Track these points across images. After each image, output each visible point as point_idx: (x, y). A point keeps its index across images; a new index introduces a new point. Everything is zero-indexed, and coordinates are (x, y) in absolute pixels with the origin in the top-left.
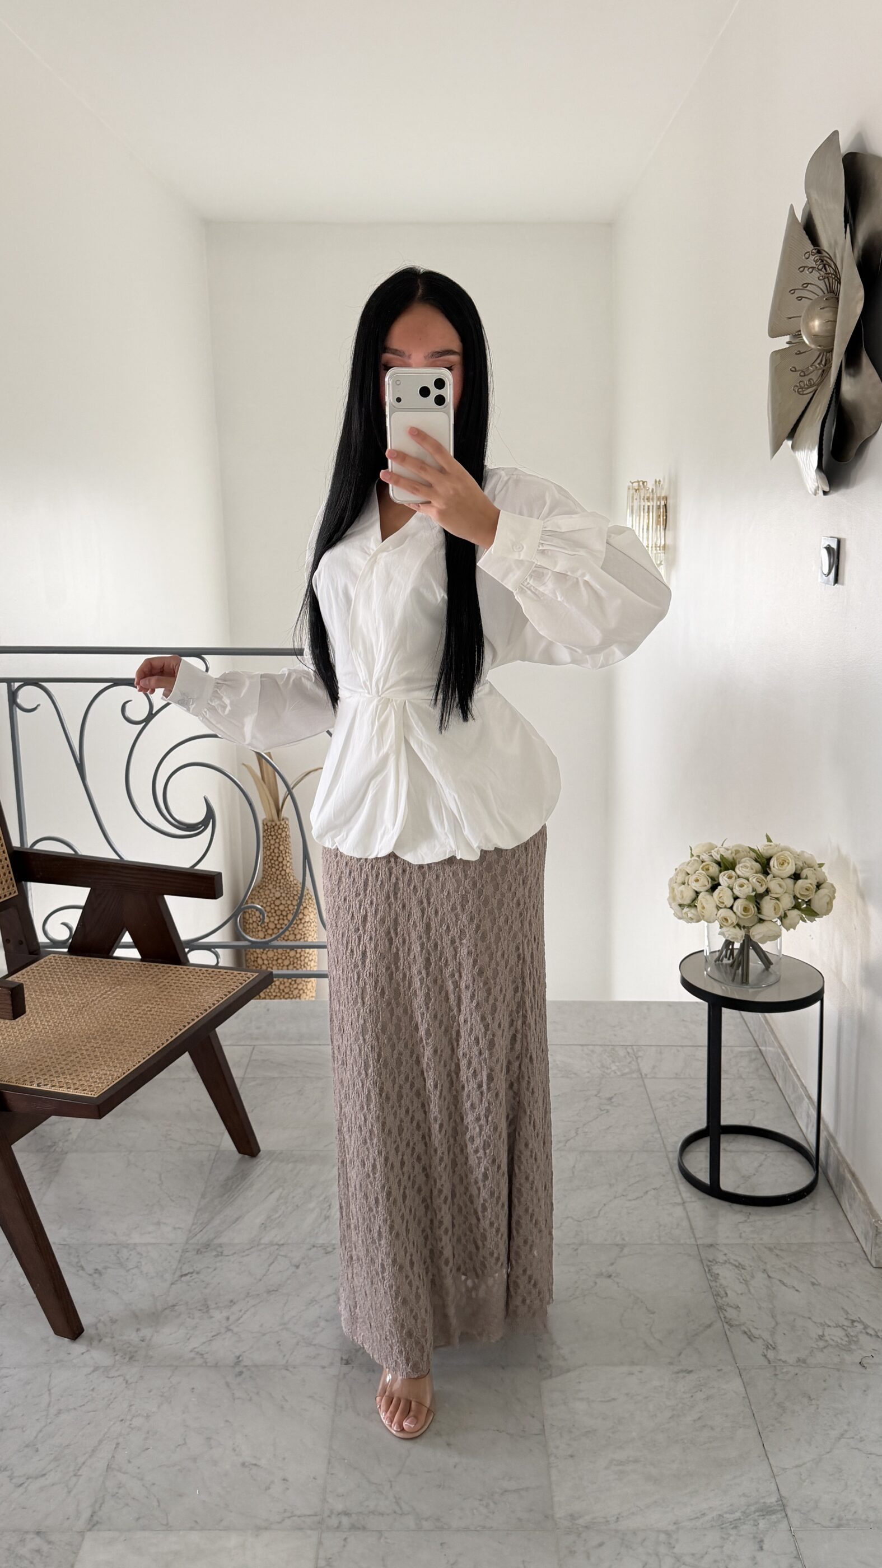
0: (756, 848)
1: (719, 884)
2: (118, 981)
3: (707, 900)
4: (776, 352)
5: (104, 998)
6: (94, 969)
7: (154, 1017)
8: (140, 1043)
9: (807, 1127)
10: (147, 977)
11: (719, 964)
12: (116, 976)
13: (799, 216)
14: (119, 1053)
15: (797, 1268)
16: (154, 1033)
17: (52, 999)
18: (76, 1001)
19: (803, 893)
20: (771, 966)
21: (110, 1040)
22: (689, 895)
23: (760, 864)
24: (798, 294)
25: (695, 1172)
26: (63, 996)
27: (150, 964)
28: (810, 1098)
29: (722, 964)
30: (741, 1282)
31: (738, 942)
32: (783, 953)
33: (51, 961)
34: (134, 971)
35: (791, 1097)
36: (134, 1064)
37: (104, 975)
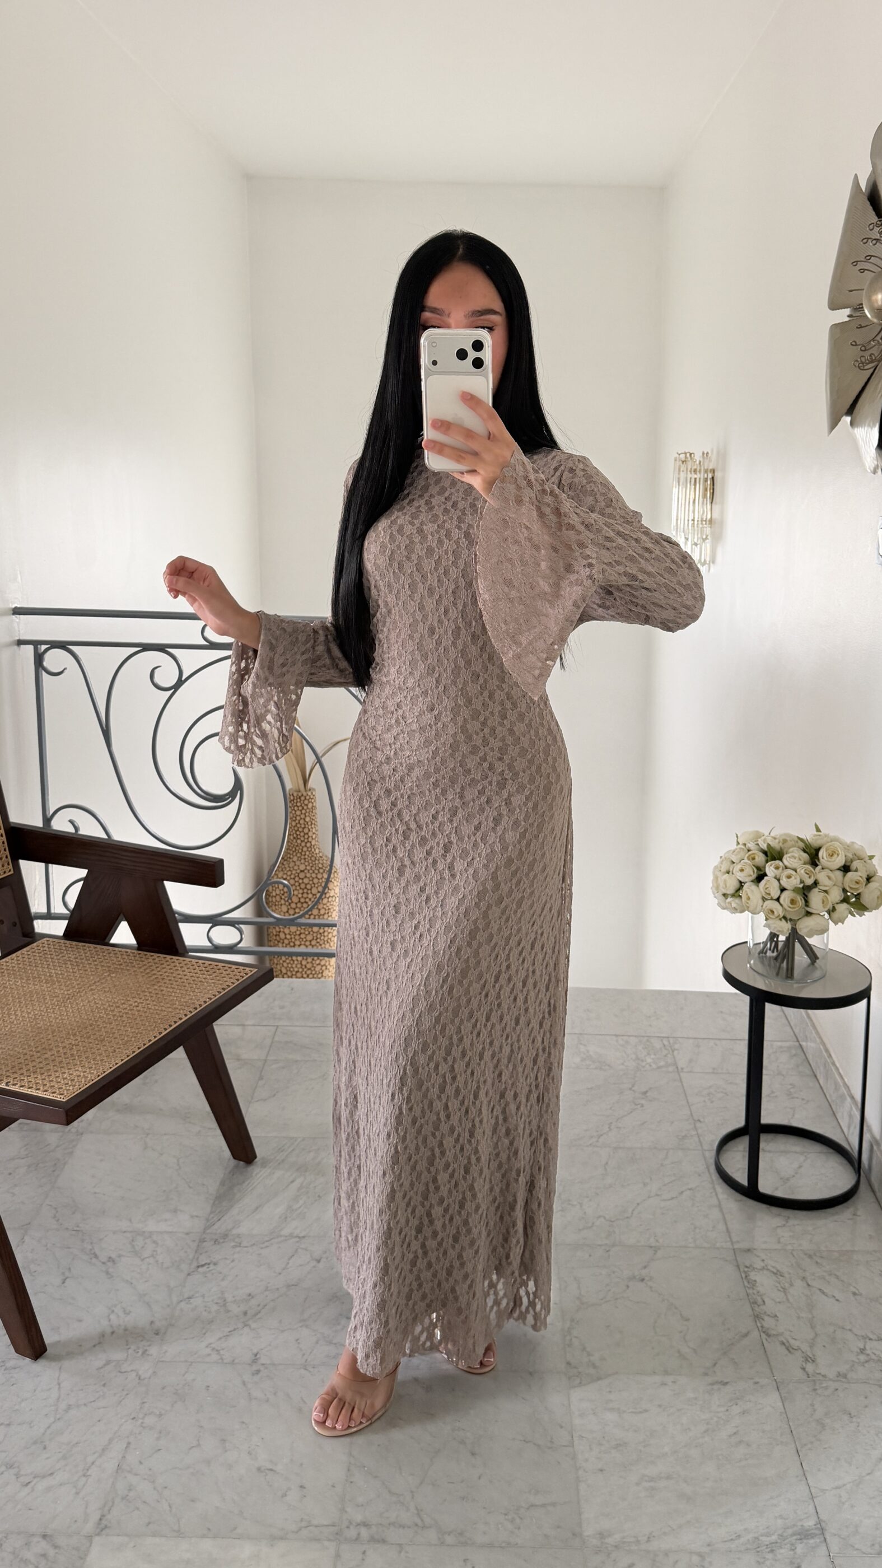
0: (804, 838)
1: (765, 875)
2: (109, 971)
3: (752, 891)
4: (836, 325)
5: (92, 990)
6: (86, 957)
7: (140, 1013)
8: (121, 1042)
9: (851, 1129)
10: (140, 968)
11: (763, 957)
12: (108, 965)
13: (863, 185)
14: (96, 1052)
15: (837, 1277)
16: (137, 1031)
17: (37, 987)
18: (62, 992)
19: (851, 886)
20: (817, 961)
21: (89, 1038)
22: (732, 886)
23: (808, 854)
25: (732, 1173)
26: (49, 985)
27: (146, 953)
28: (853, 1098)
29: (766, 957)
30: (780, 1290)
31: (783, 935)
32: (830, 947)
33: (44, 945)
34: (128, 961)
35: (833, 1097)
36: (111, 1066)
37: (96, 963)
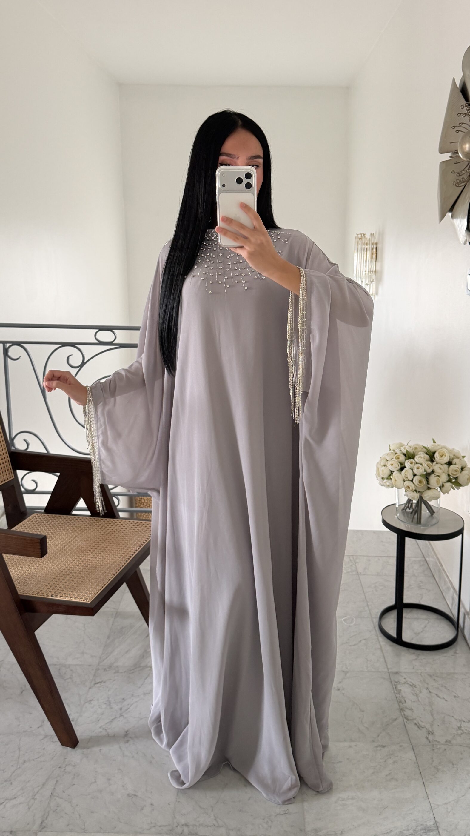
0: (427, 447)
1: (405, 467)
3: (398, 476)
4: (443, 162)
9: (452, 605)
11: (404, 512)
13: (458, 84)
15: (446, 687)
19: (453, 473)
20: (434, 514)
22: (386, 473)
23: (429, 455)
24: (456, 129)
25: (388, 630)
27: (98, 520)
28: (454, 589)
29: (406, 512)
30: (414, 695)
31: (415, 500)
32: (441, 506)
33: (36, 517)
35: (443, 588)
